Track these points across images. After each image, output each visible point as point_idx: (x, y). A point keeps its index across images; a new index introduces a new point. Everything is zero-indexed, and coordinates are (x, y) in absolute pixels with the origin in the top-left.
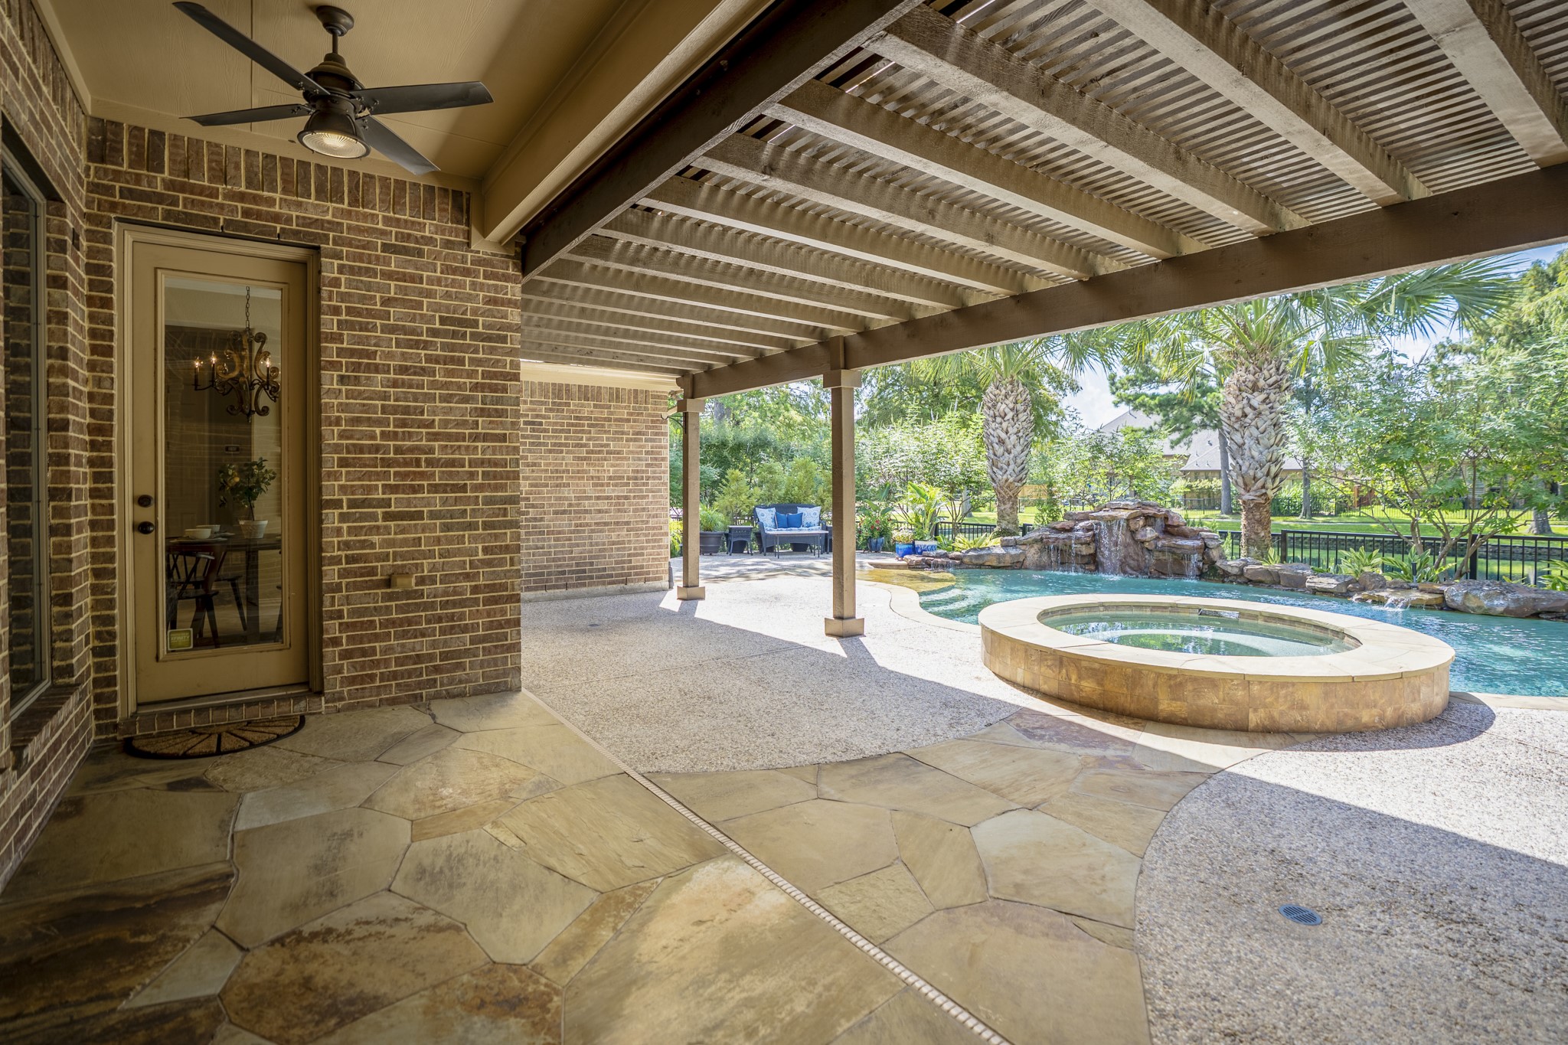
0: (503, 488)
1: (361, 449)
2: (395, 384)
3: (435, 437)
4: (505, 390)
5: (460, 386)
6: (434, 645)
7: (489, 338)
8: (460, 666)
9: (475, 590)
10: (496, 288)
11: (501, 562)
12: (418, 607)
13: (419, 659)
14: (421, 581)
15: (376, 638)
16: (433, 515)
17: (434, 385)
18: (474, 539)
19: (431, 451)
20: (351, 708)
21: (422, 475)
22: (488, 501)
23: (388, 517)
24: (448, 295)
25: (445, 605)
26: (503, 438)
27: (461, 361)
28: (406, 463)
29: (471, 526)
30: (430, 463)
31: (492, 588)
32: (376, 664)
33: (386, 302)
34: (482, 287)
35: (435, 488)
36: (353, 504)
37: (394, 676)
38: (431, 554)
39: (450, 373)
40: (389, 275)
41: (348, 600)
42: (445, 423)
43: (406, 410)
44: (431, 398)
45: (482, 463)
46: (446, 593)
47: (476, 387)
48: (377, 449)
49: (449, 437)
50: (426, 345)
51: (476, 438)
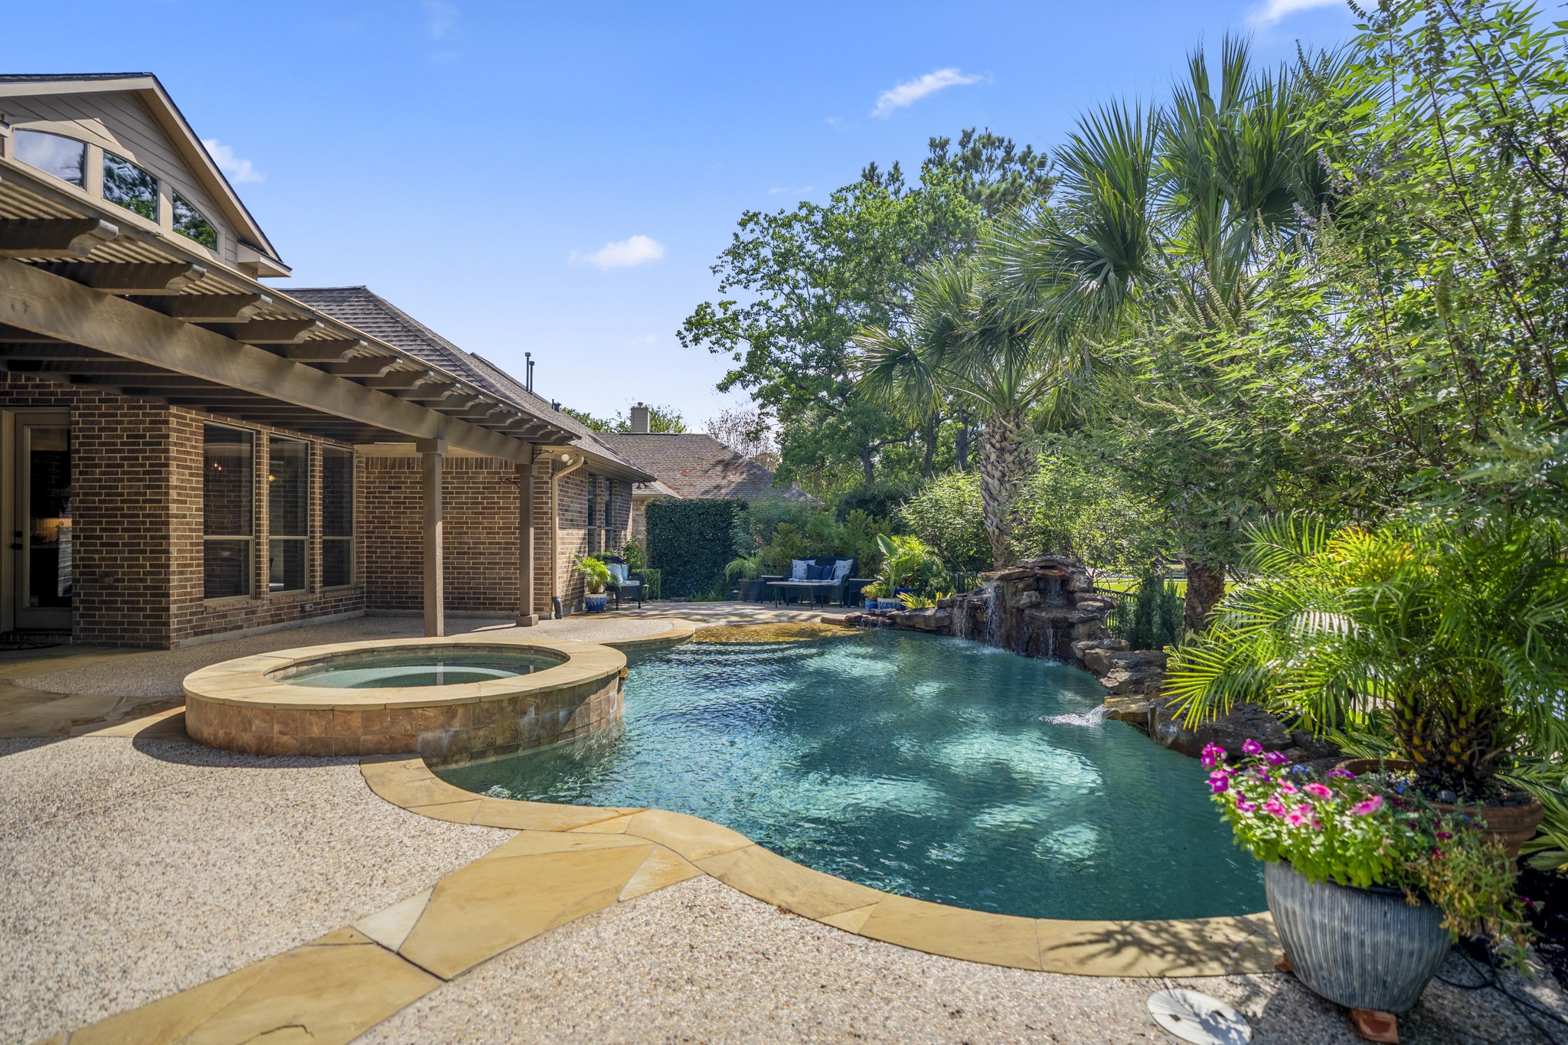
0: (160, 530)
1: (89, 509)
2: (104, 473)
3: (123, 502)
4: (160, 473)
5: (137, 473)
6: (123, 616)
7: (152, 444)
8: (138, 631)
9: (145, 588)
10: (156, 415)
11: (160, 573)
12: (116, 595)
13: (116, 623)
14: (117, 580)
15: (96, 609)
16: (124, 545)
17: (124, 473)
18: (144, 559)
19: (122, 509)
20: (83, 644)
21: (118, 523)
22: (152, 537)
23: (102, 545)
24: (130, 422)
25: (130, 595)
26: (160, 501)
27: (137, 459)
28: (111, 516)
29: (144, 552)
30: (123, 516)
31: (155, 588)
32: (96, 623)
33: (100, 430)
34: (148, 415)
35: (124, 530)
36: (85, 537)
37: (104, 630)
38: (122, 566)
39: (131, 466)
40: (101, 415)
41: (82, 588)
42: (129, 494)
43: (110, 487)
44: (122, 480)
45: (149, 516)
46: (130, 588)
47: (145, 473)
48: (96, 509)
49: (132, 501)
50: (120, 451)
51: (145, 502)
